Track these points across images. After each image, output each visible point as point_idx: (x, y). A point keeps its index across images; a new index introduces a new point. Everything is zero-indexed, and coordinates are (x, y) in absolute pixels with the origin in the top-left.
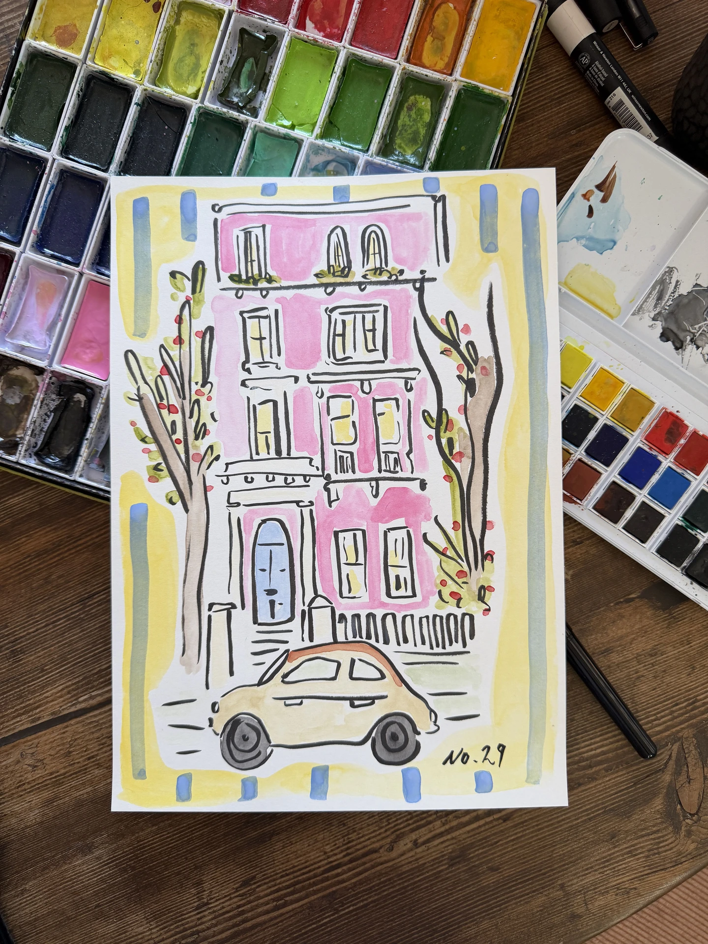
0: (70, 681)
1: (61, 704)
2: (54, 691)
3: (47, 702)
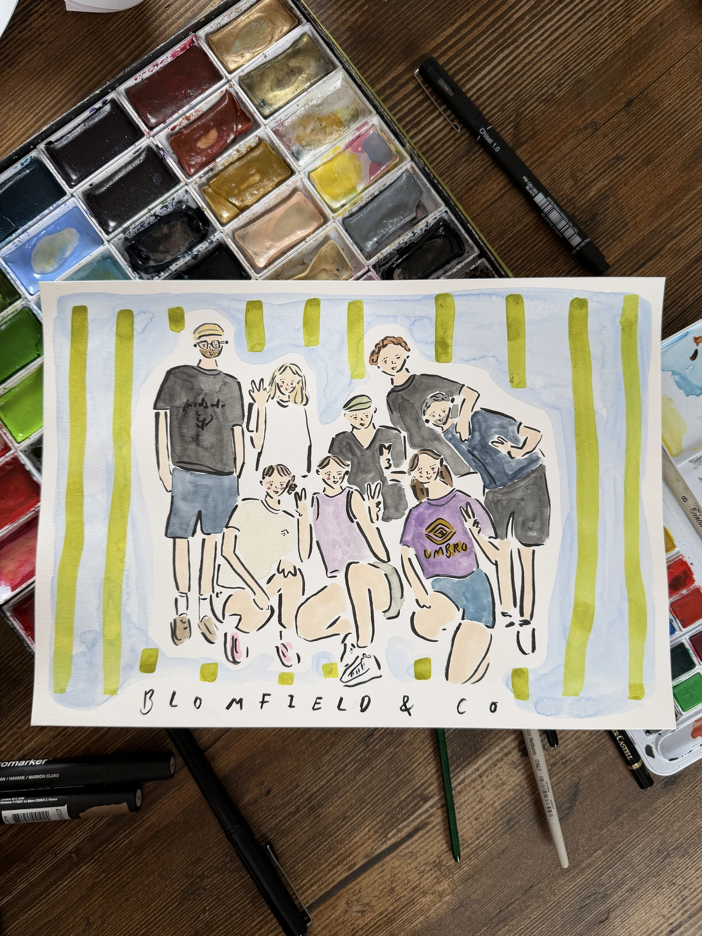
0: (374, 820)
1: (372, 845)
2: (362, 834)
3: (358, 847)
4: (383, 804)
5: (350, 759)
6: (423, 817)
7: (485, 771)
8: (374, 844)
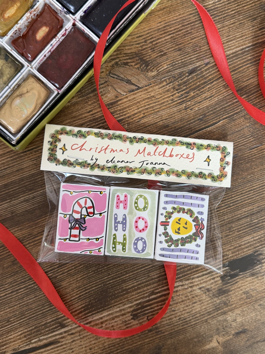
4: (35, 321)
5: (24, 286)
6: (58, 337)
7: (106, 321)
8: (22, 343)
